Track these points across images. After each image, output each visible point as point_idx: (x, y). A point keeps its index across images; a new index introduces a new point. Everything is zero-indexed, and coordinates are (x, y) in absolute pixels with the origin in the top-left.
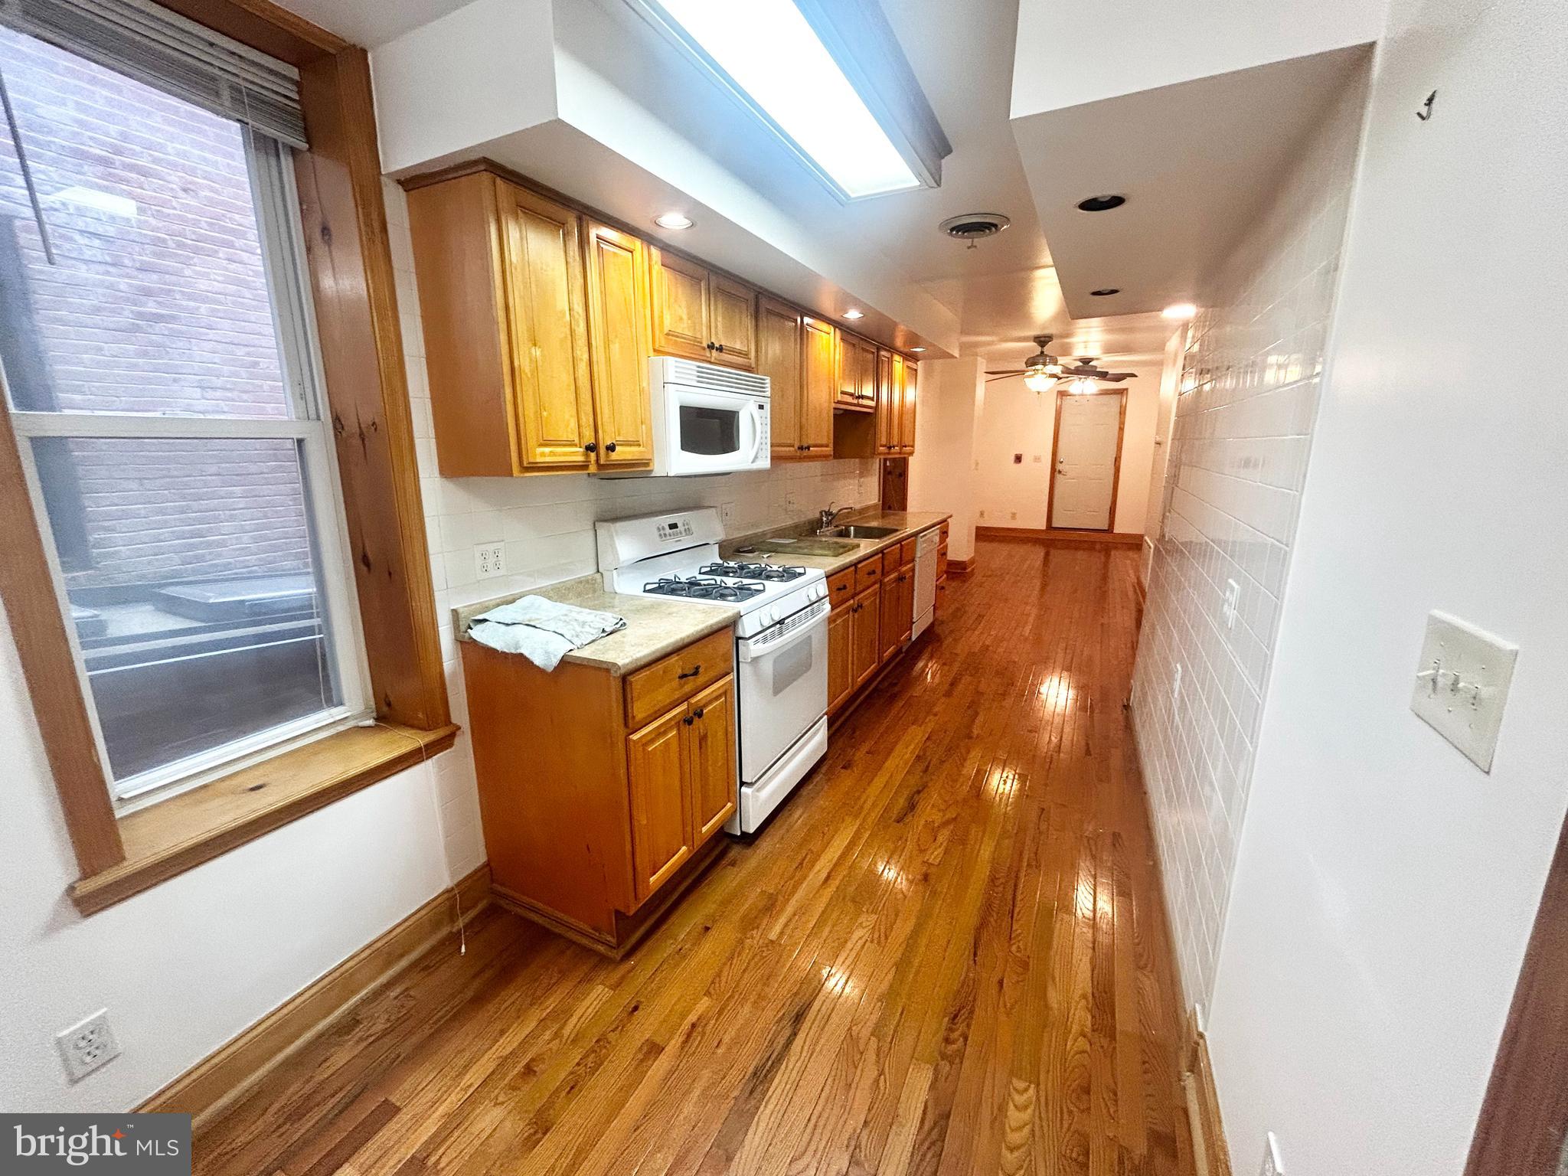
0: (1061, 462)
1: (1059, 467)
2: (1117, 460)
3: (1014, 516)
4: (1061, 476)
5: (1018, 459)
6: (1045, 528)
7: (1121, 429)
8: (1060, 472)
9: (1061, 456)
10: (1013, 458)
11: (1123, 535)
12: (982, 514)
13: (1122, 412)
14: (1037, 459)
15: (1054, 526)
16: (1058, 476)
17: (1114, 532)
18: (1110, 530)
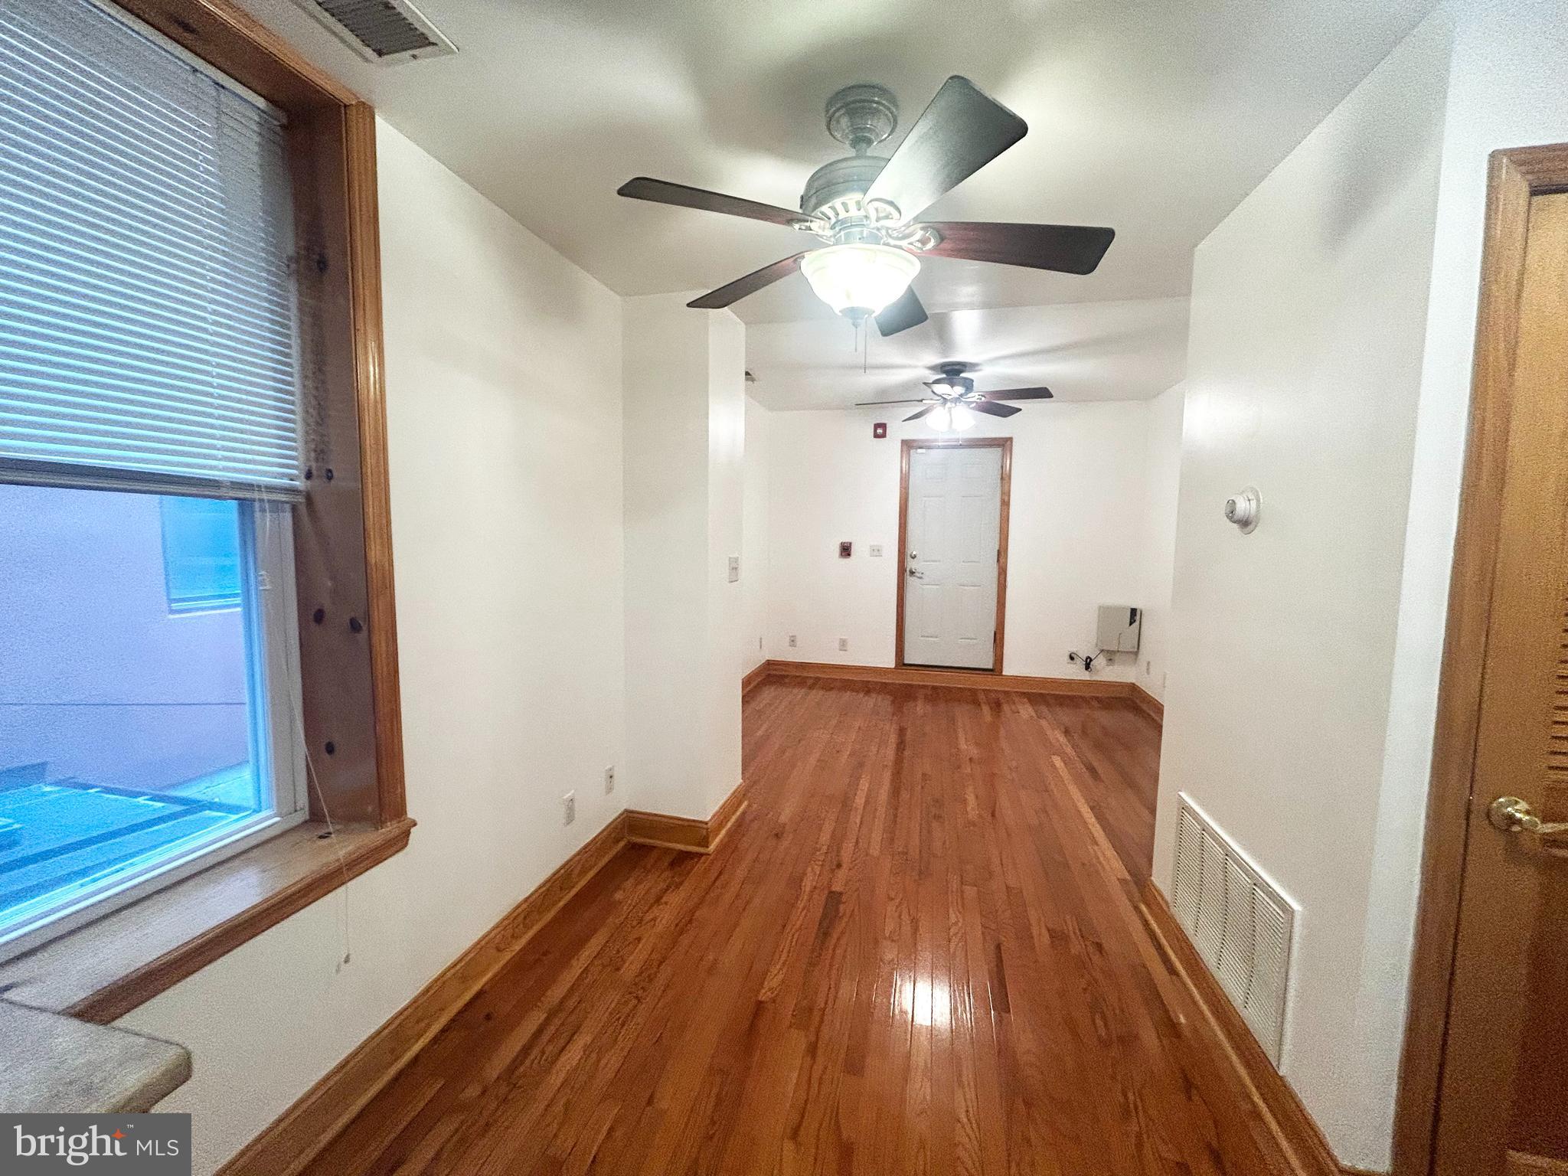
0: (914, 557)
1: (911, 564)
2: (1002, 554)
3: (843, 645)
4: (912, 579)
5: (846, 550)
6: (892, 665)
7: (1005, 504)
8: (912, 573)
9: (912, 548)
10: (837, 550)
11: (1016, 679)
12: (793, 641)
13: (1005, 478)
14: (876, 551)
15: (906, 662)
16: (910, 581)
17: (1004, 673)
18: (996, 669)
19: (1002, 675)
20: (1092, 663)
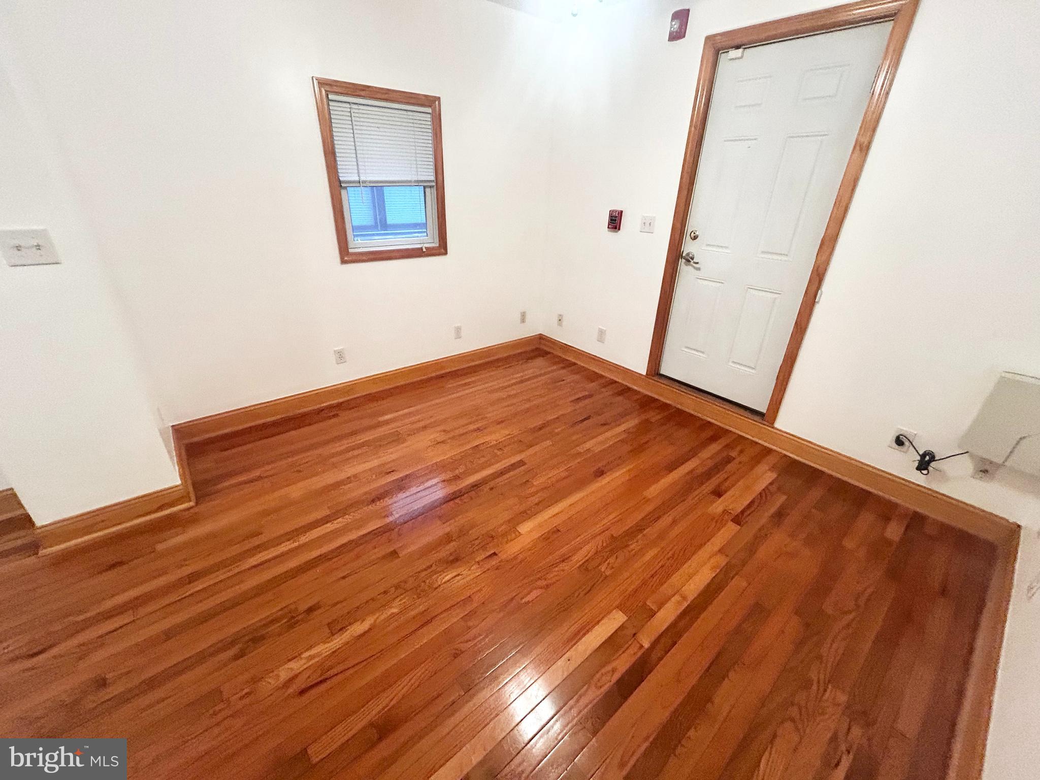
0: (694, 237)
1: (689, 247)
4: (690, 268)
5: (615, 221)
6: (643, 371)
8: (687, 259)
9: (695, 222)
10: (605, 220)
14: (647, 224)
15: (662, 372)
17: (778, 425)
18: (768, 417)
19: (773, 428)
20: (933, 464)
